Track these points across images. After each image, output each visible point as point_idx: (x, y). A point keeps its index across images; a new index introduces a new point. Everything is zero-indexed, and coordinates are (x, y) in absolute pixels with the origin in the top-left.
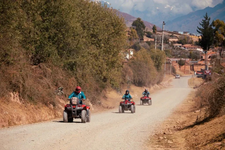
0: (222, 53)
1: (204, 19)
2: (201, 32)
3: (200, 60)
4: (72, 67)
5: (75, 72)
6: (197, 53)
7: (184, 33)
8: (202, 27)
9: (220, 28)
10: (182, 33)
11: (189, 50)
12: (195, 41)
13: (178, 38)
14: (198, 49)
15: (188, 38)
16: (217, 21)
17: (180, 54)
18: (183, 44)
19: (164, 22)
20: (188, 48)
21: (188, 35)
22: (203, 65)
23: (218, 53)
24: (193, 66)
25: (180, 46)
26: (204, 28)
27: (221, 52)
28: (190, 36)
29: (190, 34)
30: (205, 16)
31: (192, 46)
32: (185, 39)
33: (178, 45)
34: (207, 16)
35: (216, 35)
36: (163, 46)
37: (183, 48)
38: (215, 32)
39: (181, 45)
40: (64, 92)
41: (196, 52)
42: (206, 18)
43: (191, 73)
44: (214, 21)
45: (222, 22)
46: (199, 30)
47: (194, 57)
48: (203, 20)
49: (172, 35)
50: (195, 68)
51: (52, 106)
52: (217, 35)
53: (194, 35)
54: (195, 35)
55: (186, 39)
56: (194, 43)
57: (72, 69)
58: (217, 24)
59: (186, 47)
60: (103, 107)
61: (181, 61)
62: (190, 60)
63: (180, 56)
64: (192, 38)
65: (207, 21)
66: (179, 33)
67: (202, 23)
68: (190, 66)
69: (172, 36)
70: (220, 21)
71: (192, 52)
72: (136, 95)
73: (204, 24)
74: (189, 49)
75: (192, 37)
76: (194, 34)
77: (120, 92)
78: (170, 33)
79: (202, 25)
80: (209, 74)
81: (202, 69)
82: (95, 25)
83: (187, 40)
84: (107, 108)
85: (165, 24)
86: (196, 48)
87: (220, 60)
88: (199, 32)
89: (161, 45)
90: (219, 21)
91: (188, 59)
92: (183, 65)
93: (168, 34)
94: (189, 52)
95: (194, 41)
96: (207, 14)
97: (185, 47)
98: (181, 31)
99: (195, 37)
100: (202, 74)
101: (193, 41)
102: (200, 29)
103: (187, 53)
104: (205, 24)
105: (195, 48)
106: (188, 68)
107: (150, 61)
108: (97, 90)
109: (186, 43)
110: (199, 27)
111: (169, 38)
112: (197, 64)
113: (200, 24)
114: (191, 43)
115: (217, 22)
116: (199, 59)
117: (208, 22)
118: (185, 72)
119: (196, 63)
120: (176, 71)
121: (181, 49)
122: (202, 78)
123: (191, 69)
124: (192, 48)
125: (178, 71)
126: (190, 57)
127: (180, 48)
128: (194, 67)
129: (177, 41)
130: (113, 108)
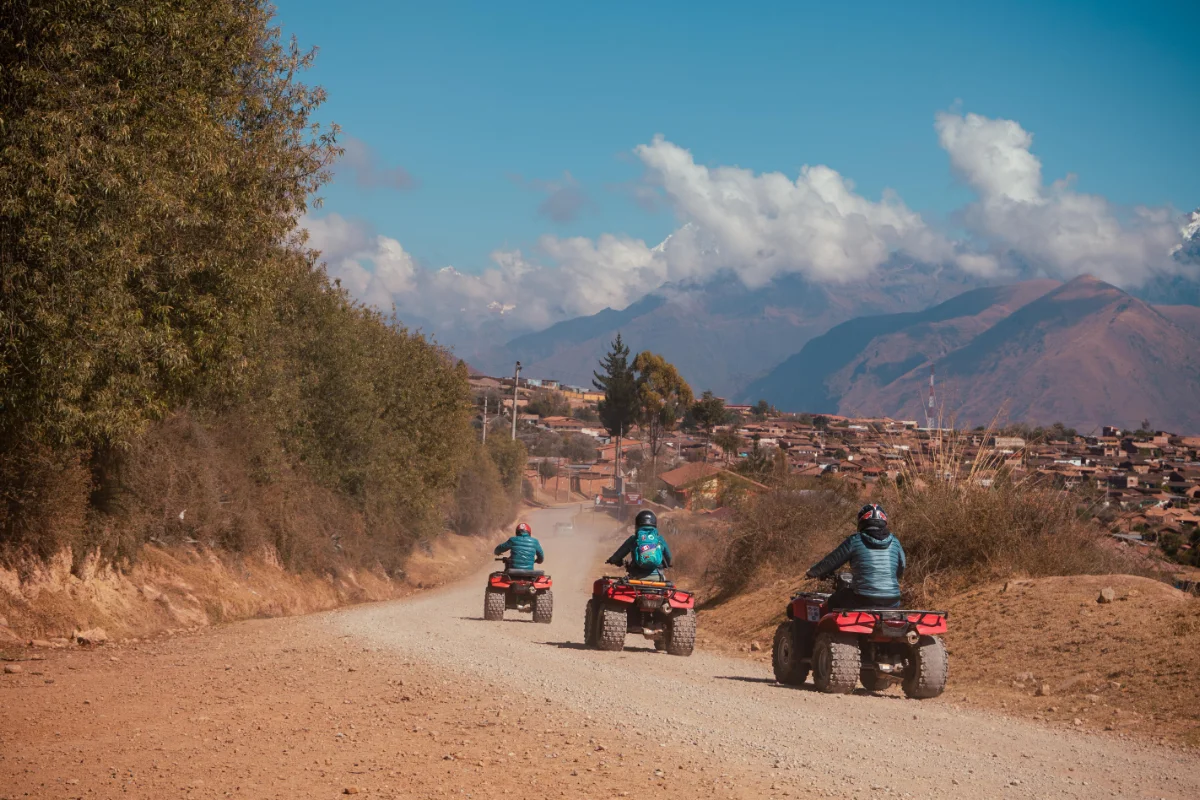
0: (658, 444)
1: (613, 351)
2: (603, 385)
3: (594, 462)
4: (352, 486)
5: (360, 499)
6: (586, 441)
7: (543, 384)
8: (606, 374)
9: (654, 375)
10: (537, 383)
11: (562, 434)
12: (577, 406)
13: (528, 399)
14: (585, 431)
15: (557, 397)
16: (646, 357)
17: (535, 444)
18: (541, 416)
19: (518, 363)
20: (556, 427)
21: (553, 388)
22: (605, 476)
23: (646, 445)
24: (578, 479)
25: (535, 422)
26: (611, 377)
27: (655, 443)
28: (562, 393)
29: (561, 388)
30: (615, 343)
31: (567, 420)
32: (546, 402)
33: (530, 418)
34: (619, 343)
35: (642, 395)
36: (485, 419)
37: (541, 426)
38: (639, 386)
39: (535, 417)
40: (343, 545)
41: (582, 440)
42: (618, 348)
43: (573, 500)
44: (640, 354)
45: (658, 359)
46: (599, 382)
47: (579, 452)
48: (609, 355)
49: (510, 389)
50: (585, 484)
51: (330, 577)
52: (645, 395)
53: (571, 390)
54: (575, 391)
55: (551, 401)
56: (572, 414)
57: (353, 491)
58: (644, 365)
59: (550, 423)
60: (410, 584)
61: (545, 463)
62: (565, 461)
63: (535, 450)
64: (567, 399)
65: (620, 356)
66: (530, 382)
67: (605, 363)
68: (569, 480)
69: (510, 393)
70: (654, 354)
71: (570, 438)
72: (464, 557)
73: (612, 365)
74: (560, 430)
75: (567, 394)
76: (572, 387)
77: (428, 548)
78: (505, 383)
79: (608, 368)
80: (636, 502)
81: (607, 487)
82: (399, 385)
83: (554, 405)
84: (420, 586)
85: (520, 368)
86: (581, 428)
87: (653, 462)
88: (600, 387)
89: (480, 418)
90: (649, 355)
91: (562, 459)
92: (550, 475)
93: (497, 385)
94: (563, 439)
95: (573, 407)
96: (619, 337)
97: (547, 425)
98: (537, 379)
99: (574, 395)
100: (616, 504)
101: (569, 406)
102: (601, 378)
103: (555, 441)
104: (615, 364)
105: (575, 427)
106: (564, 483)
107: (492, 469)
108: (401, 542)
109: (551, 413)
110: (599, 374)
111: (503, 396)
112: (589, 473)
113: (602, 365)
114: (564, 412)
115: (645, 359)
116: (590, 458)
117: (624, 359)
118: (556, 494)
119: (582, 471)
120: (535, 493)
121: (539, 430)
122: (609, 514)
123: (572, 487)
124: (567, 427)
125: (538, 495)
126: (564, 453)
127: (533, 427)
128: (581, 481)
129: (525, 407)
130: (433, 585)
